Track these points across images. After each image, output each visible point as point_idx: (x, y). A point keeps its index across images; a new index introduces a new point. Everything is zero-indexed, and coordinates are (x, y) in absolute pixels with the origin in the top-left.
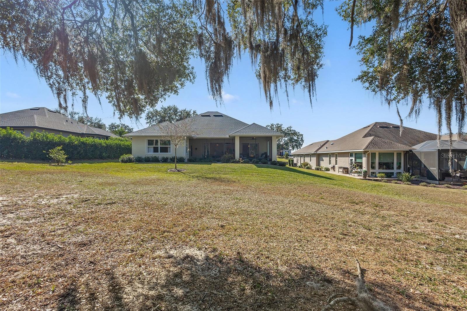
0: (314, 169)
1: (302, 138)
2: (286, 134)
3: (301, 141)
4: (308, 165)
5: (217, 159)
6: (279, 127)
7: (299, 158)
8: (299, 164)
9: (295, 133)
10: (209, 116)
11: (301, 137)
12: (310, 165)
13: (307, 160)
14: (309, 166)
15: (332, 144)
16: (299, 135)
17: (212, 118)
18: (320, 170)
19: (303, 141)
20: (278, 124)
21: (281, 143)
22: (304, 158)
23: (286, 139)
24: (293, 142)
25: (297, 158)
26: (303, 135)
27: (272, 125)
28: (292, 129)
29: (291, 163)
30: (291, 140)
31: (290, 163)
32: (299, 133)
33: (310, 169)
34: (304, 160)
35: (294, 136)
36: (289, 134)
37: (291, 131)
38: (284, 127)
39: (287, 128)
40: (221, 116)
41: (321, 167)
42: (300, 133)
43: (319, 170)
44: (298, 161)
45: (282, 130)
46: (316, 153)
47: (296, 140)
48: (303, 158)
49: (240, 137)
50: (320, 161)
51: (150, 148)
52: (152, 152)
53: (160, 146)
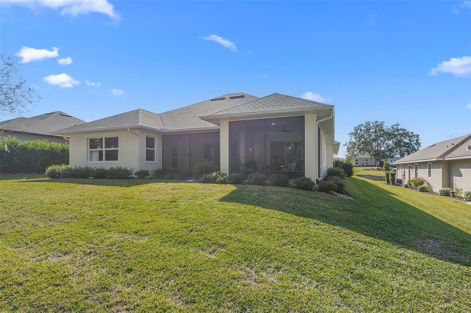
0: (438, 192)
1: (417, 140)
2: (389, 135)
3: (416, 144)
4: (423, 183)
6: (379, 127)
7: (407, 170)
8: (406, 182)
9: (406, 134)
11: (416, 138)
12: (428, 184)
13: (423, 173)
14: (425, 185)
16: (411, 137)
18: (454, 196)
19: (418, 143)
20: (377, 122)
21: (383, 149)
22: (416, 170)
23: (390, 142)
24: (400, 146)
25: (403, 170)
26: (418, 135)
27: (368, 124)
28: (399, 127)
29: (390, 178)
30: (398, 144)
31: (388, 180)
32: (412, 133)
33: (427, 191)
34: (416, 174)
35: (405, 137)
36: (395, 136)
37: (398, 130)
38: (388, 126)
39: (392, 127)
41: (455, 191)
42: (415, 133)
43: (449, 195)
44: (404, 175)
45: (383, 130)
47: (407, 143)
48: (414, 170)
49: (229, 122)
50: (454, 177)
51: (93, 153)
52: (97, 161)
53: (105, 149)
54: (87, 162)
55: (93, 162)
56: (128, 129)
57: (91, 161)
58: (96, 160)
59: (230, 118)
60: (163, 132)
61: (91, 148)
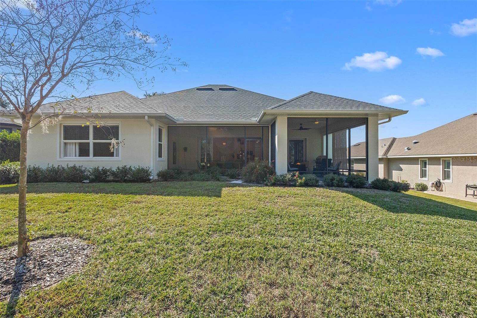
5: (230, 172)
10: (211, 89)
15: (415, 143)
17: (217, 92)
40: (233, 89)
46: (385, 157)
49: (288, 118)
50: (393, 171)
51: (68, 146)
52: (76, 156)
53: (94, 141)
54: (60, 158)
55: (68, 158)
56: (146, 117)
57: (65, 157)
58: (74, 155)
59: (289, 115)
60: (178, 122)
61: (65, 138)
